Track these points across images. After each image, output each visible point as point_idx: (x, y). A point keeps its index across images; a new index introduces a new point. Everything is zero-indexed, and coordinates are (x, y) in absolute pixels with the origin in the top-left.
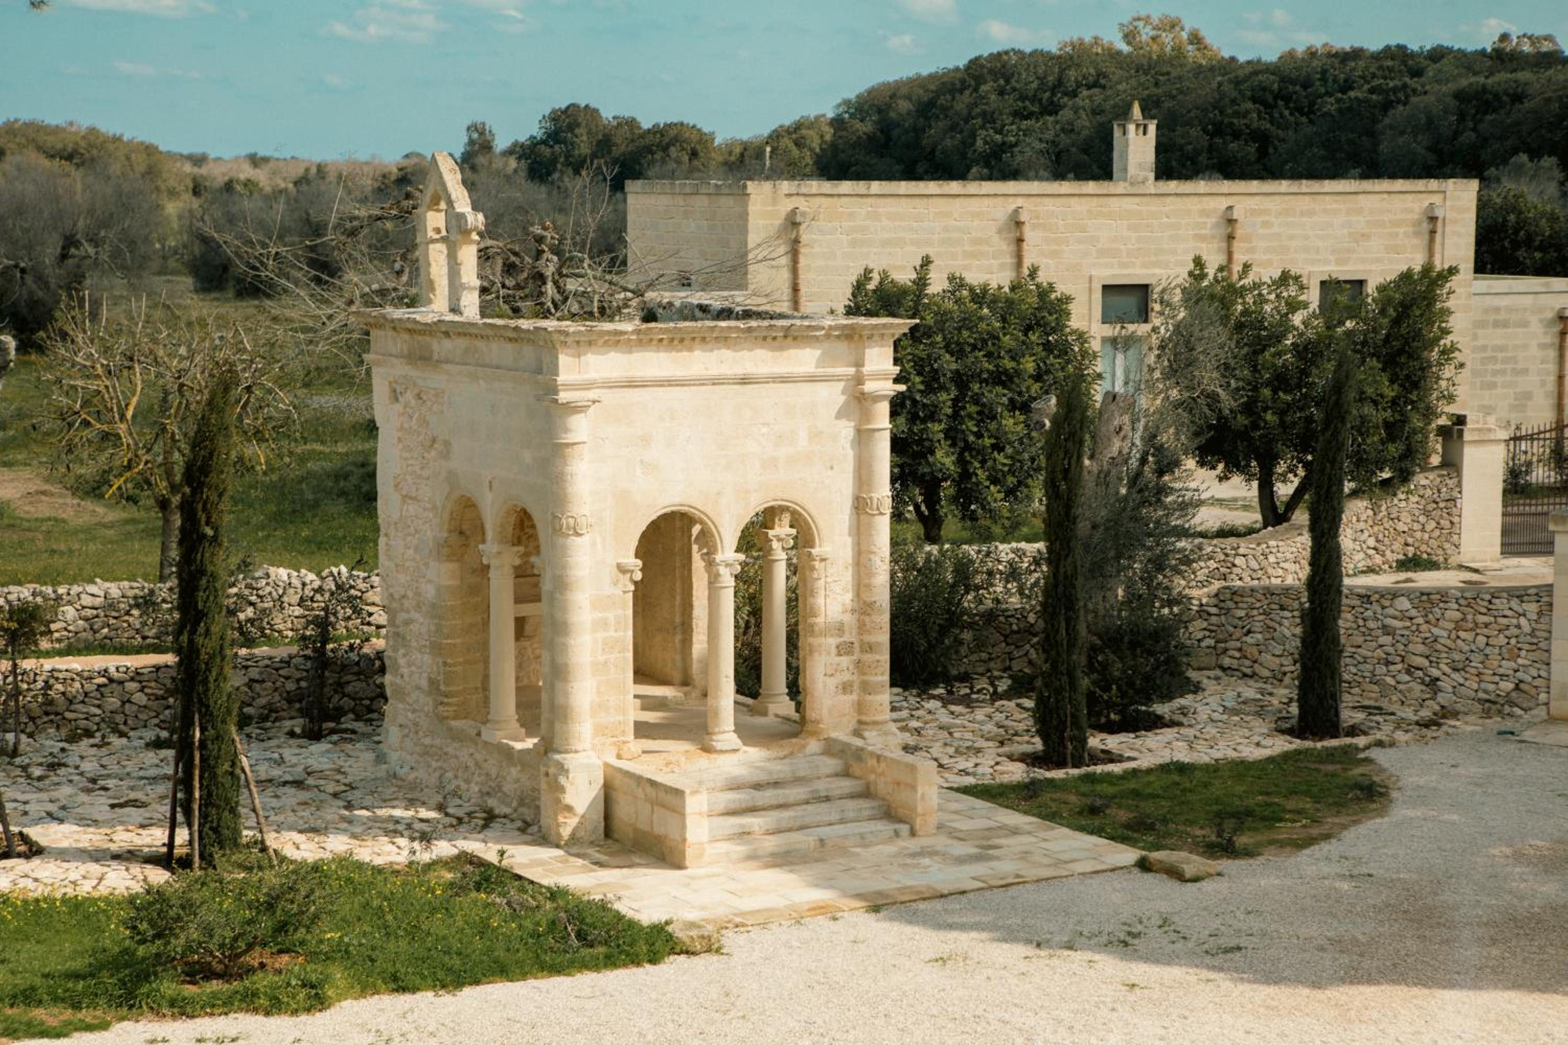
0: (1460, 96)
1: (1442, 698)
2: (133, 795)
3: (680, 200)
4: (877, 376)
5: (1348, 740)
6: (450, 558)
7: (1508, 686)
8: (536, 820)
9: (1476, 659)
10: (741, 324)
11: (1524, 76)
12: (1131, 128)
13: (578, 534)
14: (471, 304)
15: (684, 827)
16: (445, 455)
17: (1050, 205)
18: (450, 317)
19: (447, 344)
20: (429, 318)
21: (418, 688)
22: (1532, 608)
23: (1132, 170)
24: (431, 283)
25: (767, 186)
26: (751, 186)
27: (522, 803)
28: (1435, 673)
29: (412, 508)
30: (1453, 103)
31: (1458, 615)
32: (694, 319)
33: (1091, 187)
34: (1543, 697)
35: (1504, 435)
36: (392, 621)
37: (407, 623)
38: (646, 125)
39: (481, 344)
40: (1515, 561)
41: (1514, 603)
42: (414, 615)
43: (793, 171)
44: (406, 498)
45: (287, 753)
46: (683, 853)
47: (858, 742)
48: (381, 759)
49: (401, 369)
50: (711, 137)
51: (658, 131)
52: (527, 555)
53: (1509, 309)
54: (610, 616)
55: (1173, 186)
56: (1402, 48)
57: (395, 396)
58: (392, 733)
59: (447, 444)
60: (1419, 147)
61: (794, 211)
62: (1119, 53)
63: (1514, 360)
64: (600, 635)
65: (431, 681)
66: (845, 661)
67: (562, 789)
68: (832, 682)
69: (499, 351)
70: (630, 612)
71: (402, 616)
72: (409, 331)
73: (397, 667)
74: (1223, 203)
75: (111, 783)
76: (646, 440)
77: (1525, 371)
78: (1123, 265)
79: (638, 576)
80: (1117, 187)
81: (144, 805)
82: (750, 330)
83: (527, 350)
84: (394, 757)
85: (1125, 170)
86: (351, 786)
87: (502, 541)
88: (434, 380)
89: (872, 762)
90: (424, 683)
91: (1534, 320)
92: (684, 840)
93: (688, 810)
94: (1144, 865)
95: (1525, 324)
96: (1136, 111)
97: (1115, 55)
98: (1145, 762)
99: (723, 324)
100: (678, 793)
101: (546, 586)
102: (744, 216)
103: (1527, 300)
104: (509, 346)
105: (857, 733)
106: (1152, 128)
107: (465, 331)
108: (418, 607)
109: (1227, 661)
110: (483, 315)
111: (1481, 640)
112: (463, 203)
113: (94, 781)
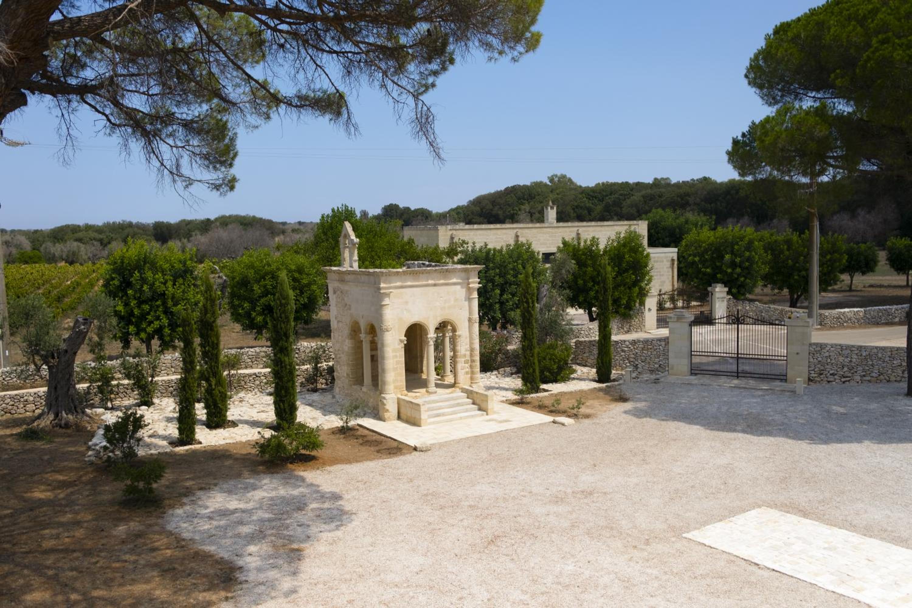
0: (643, 197)
1: (639, 370)
2: (263, 409)
3: (419, 232)
4: (473, 283)
5: (613, 383)
6: (351, 339)
7: (657, 366)
8: (378, 413)
9: (648, 359)
10: (434, 268)
11: (663, 190)
12: (549, 208)
13: (388, 331)
14: (356, 265)
15: (420, 415)
16: (350, 309)
17: (526, 231)
18: (350, 269)
19: (349, 276)
20: (344, 269)
21: (344, 376)
22: (663, 343)
23: (550, 220)
24: (344, 259)
25: (444, 227)
26: (439, 227)
27: (374, 409)
28: (637, 363)
29: (340, 324)
30: (642, 199)
31: (642, 346)
32: (420, 267)
33: (538, 225)
34: (667, 369)
35: (656, 294)
36: (336, 357)
37: (340, 358)
38: (412, 209)
39: (359, 276)
40: (660, 330)
41: (658, 342)
42: (342, 355)
43: (455, 221)
44: (338, 322)
45: (307, 396)
46: (420, 422)
47: (471, 389)
48: (334, 397)
49: (336, 284)
50: (431, 212)
51: (416, 210)
52: (374, 337)
53: (658, 257)
54: (398, 354)
55: (561, 224)
56: (627, 183)
57: (335, 292)
58: (337, 390)
59: (350, 306)
60: (633, 211)
61: (452, 235)
62: (548, 185)
63: (660, 272)
64: (395, 360)
65: (347, 374)
66: (467, 365)
67: (385, 405)
68: (463, 371)
69: (364, 278)
70: (403, 353)
71: (338, 356)
72: (339, 273)
73: (337, 371)
74: (576, 229)
75: (257, 406)
76: (407, 303)
77: (663, 275)
78: (547, 247)
79: (405, 342)
80: (546, 225)
81: (267, 412)
82: (436, 270)
83: (372, 277)
84: (337, 396)
85: (548, 220)
86: (325, 405)
87: (366, 333)
88: (345, 287)
89: (475, 395)
90: (345, 375)
91: (665, 260)
92: (420, 419)
93: (422, 410)
94: (554, 422)
95: (663, 262)
96: (551, 203)
97: (546, 185)
98: (555, 391)
99: (428, 268)
100: (418, 405)
101: (379, 346)
102: (437, 236)
103: (663, 255)
104: (366, 277)
105: (471, 386)
106: (555, 208)
107: (354, 273)
108: (343, 353)
109: (578, 362)
110: (360, 268)
111: (649, 353)
112: (353, 236)
113: (252, 405)
